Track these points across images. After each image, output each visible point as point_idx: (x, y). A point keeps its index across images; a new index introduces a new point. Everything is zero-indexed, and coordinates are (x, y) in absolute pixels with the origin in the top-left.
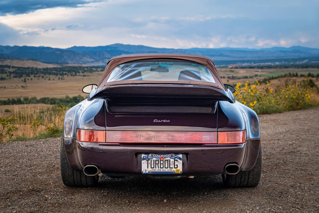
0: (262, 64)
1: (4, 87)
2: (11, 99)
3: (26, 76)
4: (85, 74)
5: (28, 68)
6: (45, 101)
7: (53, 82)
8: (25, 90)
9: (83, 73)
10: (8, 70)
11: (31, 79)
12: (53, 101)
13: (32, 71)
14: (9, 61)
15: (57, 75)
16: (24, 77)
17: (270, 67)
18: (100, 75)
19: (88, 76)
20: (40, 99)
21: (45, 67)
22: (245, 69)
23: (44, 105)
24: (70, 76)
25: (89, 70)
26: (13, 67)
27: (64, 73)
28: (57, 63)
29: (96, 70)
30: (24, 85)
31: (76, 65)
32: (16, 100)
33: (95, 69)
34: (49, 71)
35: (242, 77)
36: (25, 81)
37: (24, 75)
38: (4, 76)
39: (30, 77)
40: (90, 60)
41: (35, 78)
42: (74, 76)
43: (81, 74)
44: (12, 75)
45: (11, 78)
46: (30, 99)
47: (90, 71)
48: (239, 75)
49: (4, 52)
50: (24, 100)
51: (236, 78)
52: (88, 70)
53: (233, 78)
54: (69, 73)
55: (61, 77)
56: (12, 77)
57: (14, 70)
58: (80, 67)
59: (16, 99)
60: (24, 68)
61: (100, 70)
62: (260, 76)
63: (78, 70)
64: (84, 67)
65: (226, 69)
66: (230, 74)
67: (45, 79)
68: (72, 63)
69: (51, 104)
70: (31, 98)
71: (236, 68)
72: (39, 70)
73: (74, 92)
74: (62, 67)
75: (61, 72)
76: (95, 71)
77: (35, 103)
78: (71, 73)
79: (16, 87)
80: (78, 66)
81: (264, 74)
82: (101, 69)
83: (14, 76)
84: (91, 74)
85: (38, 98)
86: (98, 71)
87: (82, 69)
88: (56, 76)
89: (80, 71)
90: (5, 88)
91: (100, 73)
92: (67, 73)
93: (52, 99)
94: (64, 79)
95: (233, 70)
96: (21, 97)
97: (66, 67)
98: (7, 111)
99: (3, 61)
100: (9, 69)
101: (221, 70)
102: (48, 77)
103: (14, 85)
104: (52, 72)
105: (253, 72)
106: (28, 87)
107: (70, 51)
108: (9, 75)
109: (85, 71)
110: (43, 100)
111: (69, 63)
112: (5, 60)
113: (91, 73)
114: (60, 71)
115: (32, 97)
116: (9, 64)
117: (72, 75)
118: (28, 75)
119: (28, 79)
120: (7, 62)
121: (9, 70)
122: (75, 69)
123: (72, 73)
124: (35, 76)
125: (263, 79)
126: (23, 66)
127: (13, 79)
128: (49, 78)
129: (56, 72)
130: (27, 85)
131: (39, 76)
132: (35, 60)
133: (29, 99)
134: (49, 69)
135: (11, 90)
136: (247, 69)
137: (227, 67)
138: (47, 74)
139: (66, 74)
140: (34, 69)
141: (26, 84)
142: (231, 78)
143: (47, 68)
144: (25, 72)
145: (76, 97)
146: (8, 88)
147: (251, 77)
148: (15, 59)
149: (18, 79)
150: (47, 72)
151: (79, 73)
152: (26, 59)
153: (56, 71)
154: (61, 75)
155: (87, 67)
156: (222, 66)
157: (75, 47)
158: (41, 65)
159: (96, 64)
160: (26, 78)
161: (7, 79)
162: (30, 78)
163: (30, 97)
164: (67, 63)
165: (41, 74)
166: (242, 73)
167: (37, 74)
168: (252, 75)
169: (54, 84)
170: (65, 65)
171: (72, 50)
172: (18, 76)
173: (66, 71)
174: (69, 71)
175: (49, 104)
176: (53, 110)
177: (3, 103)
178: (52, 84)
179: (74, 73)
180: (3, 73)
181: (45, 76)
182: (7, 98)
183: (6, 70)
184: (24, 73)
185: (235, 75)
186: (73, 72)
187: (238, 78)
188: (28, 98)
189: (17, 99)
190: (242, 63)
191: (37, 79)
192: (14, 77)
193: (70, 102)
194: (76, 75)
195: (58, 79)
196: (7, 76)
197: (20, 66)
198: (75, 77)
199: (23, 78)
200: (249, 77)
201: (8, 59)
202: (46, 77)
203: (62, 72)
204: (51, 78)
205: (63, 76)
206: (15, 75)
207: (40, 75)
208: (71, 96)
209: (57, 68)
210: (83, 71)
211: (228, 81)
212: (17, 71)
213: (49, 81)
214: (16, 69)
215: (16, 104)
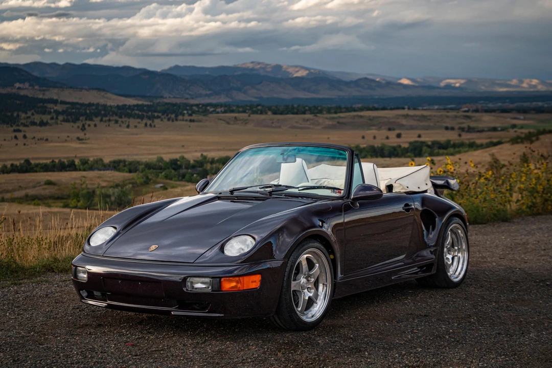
0: (526, 105)
1: (45, 139)
2: (57, 161)
3: (86, 119)
4: (194, 117)
5: (90, 105)
6: (118, 166)
7: (135, 130)
8: (84, 146)
9: (190, 115)
10: (53, 108)
11: (95, 125)
12: (132, 167)
13: (96, 111)
14: (56, 91)
15: (142, 118)
16: (82, 121)
17: (539, 111)
18: (221, 119)
19: (199, 121)
20: (110, 162)
21: (120, 104)
22: (493, 114)
23: (117, 174)
24: (165, 120)
25: (201, 110)
26: (63, 103)
27: (156, 114)
28: (143, 97)
29: (214, 111)
30: (81, 135)
31: (178, 101)
32: (67, 163)
33: (212, 109)
34: (129, 111)
35: (486, 129)
36: (83, 129)
37: (81, 118)
38: (46, 118)
39: (94, 121)
40: (204, 92)
41: (102, 123)
42: (173, 121)
43: (187, 117)
44: (61, 118)
45: (59, 122)
46: (92, 161)
47: (203, 112)
48: (481, 125)
49: (47, 75)
50: (80, 163)
51: (476, 130)
52: (198, 111)
53: (470, 130)
54: (165, 115)
55: (149, 122)
56: (61, 121)
57: (64, 107)
58: (186, 105)
59: (66, 161)
60: (83, 105)
61: (221, 111)
62: (522, 128)
63: (180, 111)
64: (193, 105)
65: (458, 112)
66: (463, 123)
67: (120, 126)
68: (169, 97)
69: (130, 171)
70: (94, 160)
71: (476, 111)
72: (109, 108)
73: (172, 150)
74: (152, 103)
75: (150, 113)
76: (211, 113)
77: (100, 170)
78: (167, 115)
79: (67, 139)
80: (181, 103)
81: (528, 123)
82: (223, 109)
83: (64, 118)
84: (204, 118)
85: (107, 160)
86: (218, 113)
87: (188, 108)
88: (139, 120)
89: (185, 112)
90: (47, 140)
91: (221, 115)
92: (160, 114)
93: (131, 163)
94: (155, 126)
95: (469, 114)
96: (76, 157)
97: (158, 104)
98: (49, 183)
99: (44, 90)
100: (56, 106)
101: (449, 114)
102: (126, 121)
103: (64, 135)
104: (133, 112)
105: (507, 120)
106: (89, 139)
107: (168, 75)
108: (55, 117)
109: (194, 112)
110: (116, 165)
111: (164, 96)
112: (48, 90)
113: (204, 115)
114: (147, 113)
115: (95, 158)
116: (55, 97)
117: (169, 120)
118: (89, 117)
119: (89, 125)
120: (53, 94)
121: (55, 108)
122: (175, 107)
123: (169, 116)
124: (101, 120)
125: (526, 134)
126: (81, 101)
127: (62, 124)
128: (127, 123)
129: (140, 113)
130: (87, 136)
131: (110, 120)
132: (104, 90)
133: (89, 162)
134: (127, 107)
135: (58, 144)
136: (497, 114)
137: (458, 109)
138: (123, 116)
139: (158, 117)
140: (100, 108)
141: (85, 134)
142: (466, 129)
143: (125, 105)
144: (83, 111)
145: (177, 160)
146: (52, 141)
147: (503, 129)
148: (67, 88)
149: (72, 124)
150: (123, 112)
151: (183, 115)
152: (86, 87)
153: (140, 111)
154: (149, 118)
155: (197, 105)
156: (449, 106)
157: (177, 67)
158: (114, 100)
159: (214, 100)
160: (86, 124)
161: (51, 125)
162: (92, 123)
163: (91, 159)
164: (162, 97)
165: (112, 116)
166: (488, 120)
167: (105, 116)
168: (506, 125)
169: (137, 134)
170: (158, 101)
171: (171, 73)
172: (71, 120)
173: (159, 112)
174: (164, 112)
175: (127, 172)
176: (132, 183)
177: (42, 168)
178: (133, 134)
179: (173, 116)
180: (44, 113)
181: (120, 120)
182: (50, 158)
183: (51, 108)
184: (82, 115)
185: (473, 125)
186: (172, 114)
187: (479, 129)
188: (88, 160)
189: (68, 161)
190: (487, 102)
191: (106, 126)
192: (64, 121)
193: (165, 169)
194: (177, 120)
195: (143, 125)
196: (52, 118)
197: (75, 101)
198: (175, 122)
199: (80, 124)
200: (499, 129)
201: (54, 87)
202: (123, 122)
203: (152, 114)
204: (130, 124)
205: (153, 121)
206: (66, 117)
207: (111, 118)
208: (167, 158)
209: (143, 106)
210: (190, 112)
211: (460, 135)
212: (70, 110)
213: (127, 130)
214: (68, 106)
215: (66, 171)
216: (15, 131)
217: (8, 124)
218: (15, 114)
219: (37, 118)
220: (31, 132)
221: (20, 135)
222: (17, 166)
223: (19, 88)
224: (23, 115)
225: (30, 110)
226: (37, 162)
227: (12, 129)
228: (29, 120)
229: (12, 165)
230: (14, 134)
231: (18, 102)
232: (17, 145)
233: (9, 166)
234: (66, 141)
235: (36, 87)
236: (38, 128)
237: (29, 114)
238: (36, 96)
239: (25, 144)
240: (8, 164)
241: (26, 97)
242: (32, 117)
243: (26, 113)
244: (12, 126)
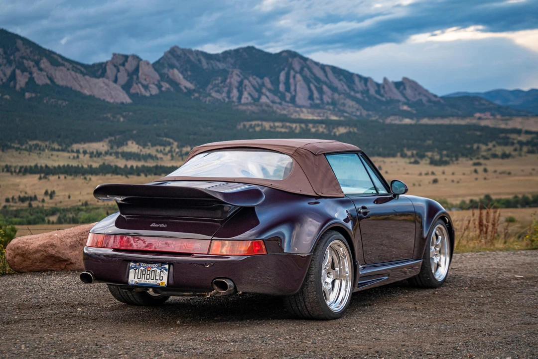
1: (507, 172)
2: (520, 196)
10: (517, 139)
14: (519, 119)
26: (527, 132)
32: (531, 199)
38: (508, 149)
45: (523, 153)
49: (510, 103)
56: (525, 153)
57: (529, 137)
59: (530, 197)
83: (528, 149)
90: (509, 173)
98: (511, 220)
99: (507, 120)
100: (520, 136)
103: (529, 168)
108: (518, 148)
112: (511, 119)
116: (519, 127)
120: (516, 123)
121: (519, 138)
127: (526, 156)
135: (522, 178)
146: (515, 175)
148: (532, 116)
161: (514, 157)
172: (536, 151)
177: (503, 204)
180: (506, 144)
182: (512, 194)
183: (514, 139)
189: (533, 197)
192: (529, 152)
201: (518, 116)
206: (531, 149)
212: (535, 141)
214: (533, 136)
215: (530, 207)
216: (475, 164)
217: (467, 156)
218: (475, 146)
219: (499, 150)
220: (492, 165)
221: (480, 169)
222: (476, 202)
223: (480, 118)
224: (484, 147)
225: (491, 142)
226: (498, 197)
227: (471, 162)
228: (490, 152)
229: (471, 201)
230: (474, 168)
231: (478, 133)
232: (476, 179)
233: (468, 202)
234: (531, 174)
235: (498, 117)
236: (500, 161)
237: (490, 145)
238: (498, 126)
239: (485, 179)
240: (467, 199)
241: (486, 128)
242: (493, 149)
243: (487, 145)
244: (471, 159)
